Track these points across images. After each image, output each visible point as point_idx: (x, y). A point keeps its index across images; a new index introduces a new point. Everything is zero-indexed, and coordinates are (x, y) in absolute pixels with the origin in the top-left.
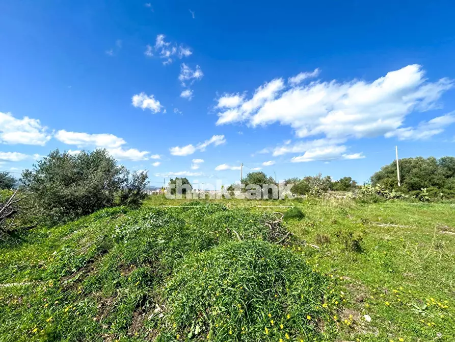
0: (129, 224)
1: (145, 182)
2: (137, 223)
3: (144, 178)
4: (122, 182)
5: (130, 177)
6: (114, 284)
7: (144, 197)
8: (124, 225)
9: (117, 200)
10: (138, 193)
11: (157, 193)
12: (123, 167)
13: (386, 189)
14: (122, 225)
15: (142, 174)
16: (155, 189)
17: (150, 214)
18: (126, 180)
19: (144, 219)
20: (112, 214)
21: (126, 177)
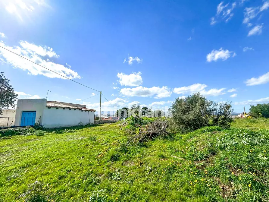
0: (227, 139)
1: (229, 110)
2: (233, 139)
3: (228, 107)
4: (213, 111)
5: (218, 107)
7: (231, 120)
8: (223, 139)
9: (211, 121)
10: (225, 118)
11: (239, 117)
12: (212, 102)
14: (221, 139)
15: (226, 104)
16: (237, 114)
17: (244, 133)
18: (215, 109)
19: (239, 137)
20: (211, 130)
21: (215, 108)
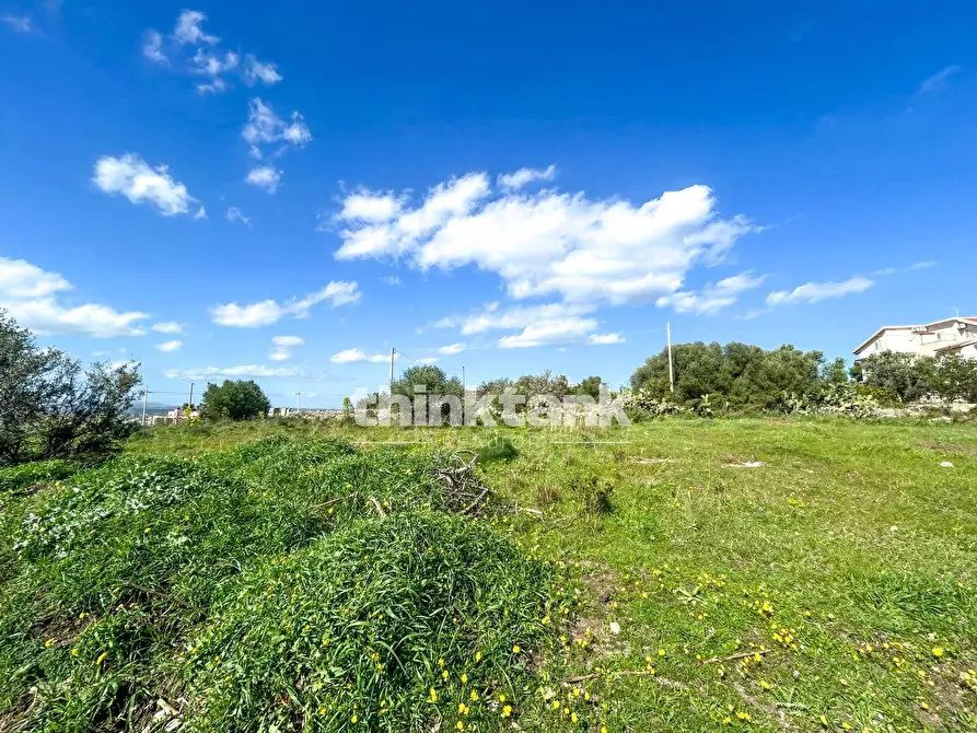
0: (74, 506)
1: (130, 394)
2: (102, 500)
3: (127, 381)
4: (54, 392)
5: (81, 380)
6: (21, 676)
7: (124, 432)
8: (57, 509)
9: (35, 444)
10: (106, 424)
11: (170, 420)
12: (56, 354)
13: (653, 397)
14: (49, 511)
15: (120, 371)
16: (165, 411)
17: (146, 474)
18: (69, 389)
19: (125, 489)
20: (17, 482)
21: (66, 380)
